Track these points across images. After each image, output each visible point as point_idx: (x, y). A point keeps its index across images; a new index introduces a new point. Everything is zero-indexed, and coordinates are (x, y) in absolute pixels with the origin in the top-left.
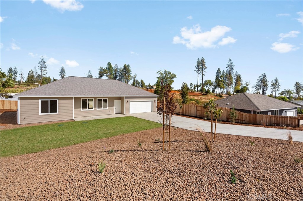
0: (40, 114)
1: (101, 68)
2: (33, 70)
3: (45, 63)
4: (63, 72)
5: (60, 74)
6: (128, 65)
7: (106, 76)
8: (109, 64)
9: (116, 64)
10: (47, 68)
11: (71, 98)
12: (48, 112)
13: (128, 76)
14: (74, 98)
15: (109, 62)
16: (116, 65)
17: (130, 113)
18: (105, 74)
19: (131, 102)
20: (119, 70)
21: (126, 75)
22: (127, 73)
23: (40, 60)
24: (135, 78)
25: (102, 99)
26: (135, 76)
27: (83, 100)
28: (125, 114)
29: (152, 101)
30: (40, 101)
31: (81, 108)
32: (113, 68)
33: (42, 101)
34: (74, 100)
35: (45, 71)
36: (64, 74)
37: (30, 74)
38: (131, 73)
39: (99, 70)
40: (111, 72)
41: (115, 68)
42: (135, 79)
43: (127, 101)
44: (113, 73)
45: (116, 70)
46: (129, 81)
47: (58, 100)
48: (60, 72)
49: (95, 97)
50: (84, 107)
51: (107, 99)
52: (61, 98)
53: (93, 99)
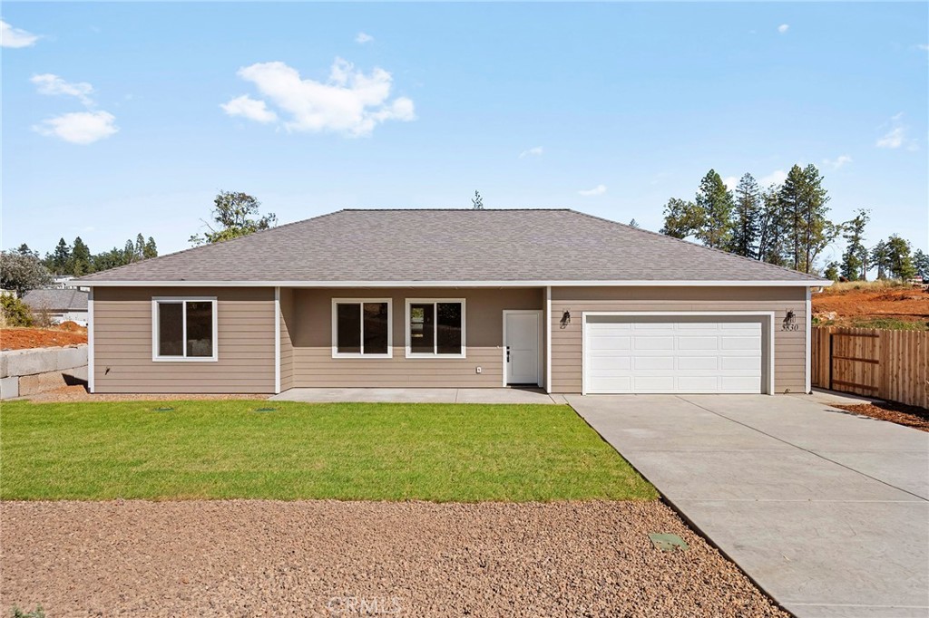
0: (156, 357)
1: (675, 205)
6: (811, 168)
7: (697, 235)
8: (713, 180)
9: (748, 176)
11: (265, 293)
12: (182, 354)
13: (812, 226)
14: (278, 294)
15: (712, 171)
16: (748, 181)
17: (588, 386)
18: (694, 227)
19: (591, 320)
20: (762, 204)
21: (797, 219)
22: (804, 212)
24: (858, 230)
25: (435, 301)
26: (858, 225)
27: (340, 306)
28: (549, 391)
29: (765, 320)
30: (155, 304)
31: (330, 345)
32: (729, 197)
33: (162, 306)
34: (277, 303)
38: (825, 205)
39: (668, 214)
40: (720, 219)
41: (742, 196)
42: (856, 239)
43: (566, 315)
44: (734, 218)
45: (747, 203)
46: (817, 251)
47: (215, 303)
49: (399, 294)
50: (347, 343)
51: (463, 301)
52: (225, 293)
53: (389, 301)
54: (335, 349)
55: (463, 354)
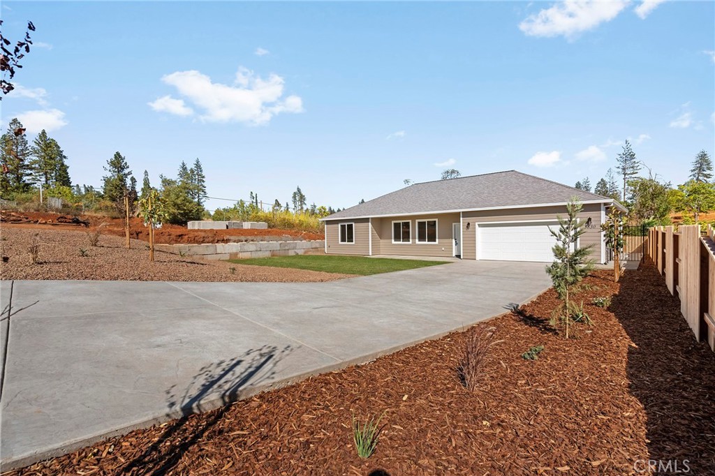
2: (607, 180)
3: (632, 156)
4: (705, 167)
5: (694, 175)
10: (638, 168)
12: (346, 241)
14: (370, 220)
17: (479, 257)
19: (481, 226)
23: (622, 152)
25: (426, 220)
28: (462, 257)
30: (339, 225)
31: (390, 239)
34: (371, 224)
35: (633, 176)
36: (707, 172)
37: (599, 188)
43: (469, 224)
47: (354, 225)
48: (694, 170)
49: (414, 218)
50: (397, 238)
51: (437, 220)
52: (357, 221)
53: (410, 221)
54: (393, 240)
55: (437, 243)
